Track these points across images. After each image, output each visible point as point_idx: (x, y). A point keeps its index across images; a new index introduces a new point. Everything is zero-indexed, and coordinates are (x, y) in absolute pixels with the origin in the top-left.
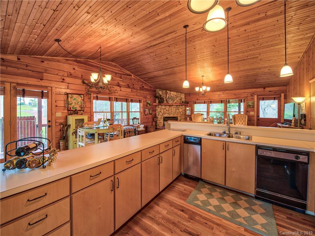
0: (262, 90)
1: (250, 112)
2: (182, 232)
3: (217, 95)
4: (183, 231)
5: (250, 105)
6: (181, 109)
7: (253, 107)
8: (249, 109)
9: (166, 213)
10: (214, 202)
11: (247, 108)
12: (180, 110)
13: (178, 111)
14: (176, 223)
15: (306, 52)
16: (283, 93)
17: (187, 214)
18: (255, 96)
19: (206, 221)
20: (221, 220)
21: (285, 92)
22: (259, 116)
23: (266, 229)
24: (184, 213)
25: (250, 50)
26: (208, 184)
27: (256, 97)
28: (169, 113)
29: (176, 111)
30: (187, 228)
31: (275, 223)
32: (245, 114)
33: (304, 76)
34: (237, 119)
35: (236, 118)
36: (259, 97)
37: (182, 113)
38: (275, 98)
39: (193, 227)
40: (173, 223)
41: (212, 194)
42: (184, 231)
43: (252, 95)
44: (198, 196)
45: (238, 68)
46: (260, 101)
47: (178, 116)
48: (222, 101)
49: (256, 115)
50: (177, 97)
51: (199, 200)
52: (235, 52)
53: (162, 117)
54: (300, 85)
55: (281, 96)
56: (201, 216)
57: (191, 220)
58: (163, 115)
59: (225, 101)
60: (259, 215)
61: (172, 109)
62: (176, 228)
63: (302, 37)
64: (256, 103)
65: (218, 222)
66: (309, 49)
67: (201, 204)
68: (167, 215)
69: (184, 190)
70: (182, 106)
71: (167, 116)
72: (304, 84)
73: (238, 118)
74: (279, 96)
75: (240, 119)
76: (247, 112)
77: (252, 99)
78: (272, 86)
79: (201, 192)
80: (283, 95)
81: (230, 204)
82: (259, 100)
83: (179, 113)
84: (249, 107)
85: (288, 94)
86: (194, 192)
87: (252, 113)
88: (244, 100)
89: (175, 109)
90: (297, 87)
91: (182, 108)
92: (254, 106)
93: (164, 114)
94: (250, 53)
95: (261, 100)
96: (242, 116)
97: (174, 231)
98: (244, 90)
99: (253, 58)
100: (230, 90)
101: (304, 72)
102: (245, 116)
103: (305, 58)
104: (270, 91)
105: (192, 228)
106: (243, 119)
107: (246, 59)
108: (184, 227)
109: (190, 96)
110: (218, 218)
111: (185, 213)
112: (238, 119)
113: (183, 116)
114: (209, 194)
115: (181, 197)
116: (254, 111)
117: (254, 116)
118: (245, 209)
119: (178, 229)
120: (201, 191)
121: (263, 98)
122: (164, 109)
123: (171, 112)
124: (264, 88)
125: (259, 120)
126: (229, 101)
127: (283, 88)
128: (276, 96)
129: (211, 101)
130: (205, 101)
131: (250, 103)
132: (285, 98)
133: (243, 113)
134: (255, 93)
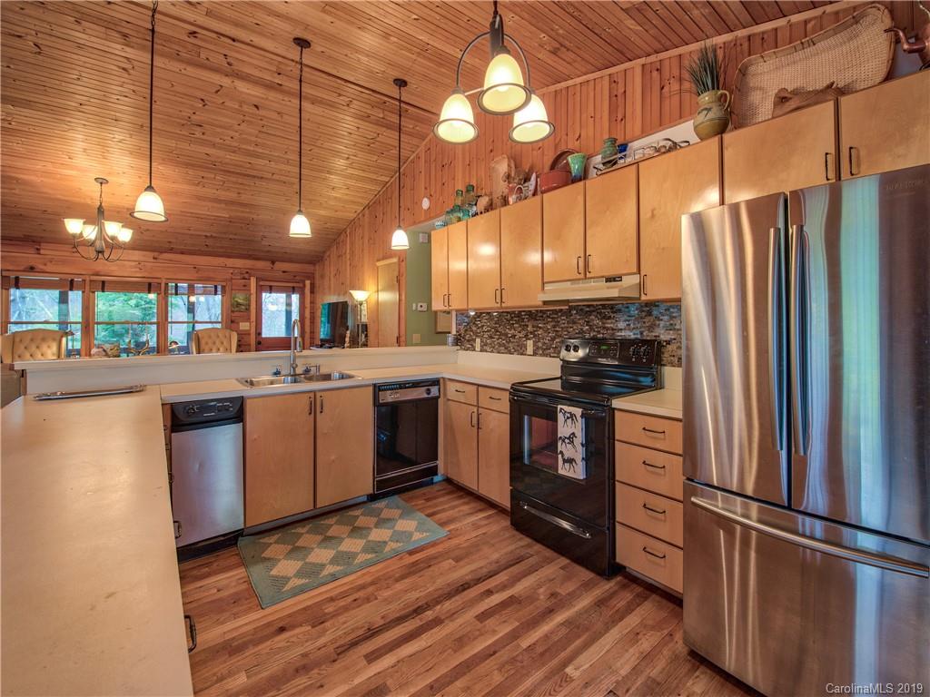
0: (267, 264)
1: (238, 323)
2: (339, 661)
3: (133, 264)
4: (336, 657)
5: (239, 304)
7: (248, 309)
8: (236, 314)
9: (248, 677)
10: (321, 555)
11: (233, 312)
14: (302, 663)
15: (368, 206)
16: (308, 278)
17: (301, 626)
18: (252, 278)
19: (350, 599)
20: (369, 572)
21: (311, 277)
22: (260, 334)
23: (426, 532)
24: (290, 630)
25: (288, 160)
26: (267, 534)
27: (253, 280)
30: (338, 644)
31: (424, 517)
32: (226, 328)
33: (363, 250)
34: (207, 343)
35: (203, 342)
36: (261, 283)
38: (294, 288)
39: (345, 629)
40: (297, 671)
41: (298, 547)
42: (338, 654)
43: (246, 275)
44: (274, 572)
45: (236, 195)
46: (264, 294)
48: (150, 284)
49: (253, 330)
51: (289, 579)
52: (252, 149)
54: (353, 267)
55: (304, 286)
56: (332, 599)
57: (322, 626)
59: (163, 285)
60: (400, 522)
62: (316, 671)
63: (374, 177)
64: (253, 298)
65: (368, 579)
66: (375, 203)
67: (304, 581)
68: (254, 679)
69: (218, 591)
72: (362, 266)
73: (210, 341)
74: (301, 285)
75: (214, 343)
76: (232, 322)
77: (245, 286)
78: (291, 261)
79: (272, 561)
80: (308, 283)
81: (349, 536)
82: (260, 289)
84: (236, 309)
85: (317, 282)
86: (257, 572)
87: (244, 326)
88: (223, 287)
90: (346, 269)
92: (249, 305)
94: (283, 167)
95: (266, 292)
96: (220, 335)
97: (323, 678)
98: (222, 259)
99: (284, 183)
100: (182, 253)
101: (363, 244)
102: (227, 335)
103: (366, 216)
104: (284, 272)
105: (345, 633)
106: (222, 343)
107: (267, 179)
108: (331, 649)
110: (359, 573)
111: (293, 627)
112: (210, 345)
114: (291, 551)
115: (235, 610)
116: (248, 319)
117: (249, 334)
118: (377, 526)
119: (324, 667)
120: (269, 559)
121: (271, 287)
124: (273, 263)
125: (259, 343)
126: (176, 287)
127: (309, 268)
128: (295, 285)
129: (103, 282)
130: (72, 281)
131: (240, 298)
132: (312, 292)
133: (219, 326)
134: (253, 272)
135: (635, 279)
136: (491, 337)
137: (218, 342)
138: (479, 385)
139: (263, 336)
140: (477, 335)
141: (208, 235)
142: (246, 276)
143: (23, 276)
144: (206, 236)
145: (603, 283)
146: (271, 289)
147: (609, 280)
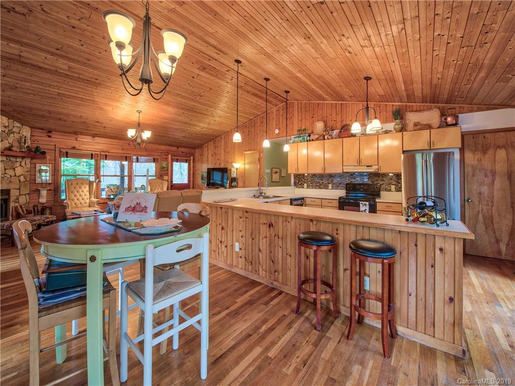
0: (175, 149)
1: (163, 176)
3: (119, 146)
5: (164, 168)
6: (21, 168)
7: (168, 170)
8: (162, 172)
11: (160, 171)
12: (19, 171)
13: (10, 172)
16: (192, 155)
22: (172, 182)
27: (170, 156)
29: (7, 171)
32: (159, 179)
35: (151, 185)
36: (173, 158)
37: (22, 178)
38: (186, 160)
46: (174, 163)
47: (11, 186)
49: (169, 180)
54: (227, 152)
55: (191, 159)
64: (170, 164)
70: (24, 160)
72: (234, 152)
73: (154, 185)
74: (189, 159)
75: (156, 186)
76: (161, 176)
77: (166, 159)
78: (185, 147)
82: (173, 160)
83: (15, 180)
84: (163, 170)
85: (197, 158)
87: (166, 178)
90: (221, 153)
91: (23, 164)
92: (168, 168)
95: (175, 161)
96: (158, 182)
102: (160, 182)
104: (182, 152)
106: (160, 186)
109: (50, 137)
113: (25, 185)
116: (167, 175)
117: (168, 182)
121: (177, 159)
124: (178, 148)
125: (172, 186)
126: (137, 158)
127: (192, 151)
128: (187, 158)
129: (106, 156)
130: (92, 154)
131: (164, 165)
132: (193, 162)
133: (155, 178)
134: (170, 152)
135: (377, 167)
136: (312, 183)
137: (158, 186)
138: (322, 199)
139: (174, 183)
140: (305, 182)
141: (161, 135)
142: (167, 154)
143: (70, 151)
144: (160, 135)
145: (366, 167)
146: (177, 161)
147: (367, 166)
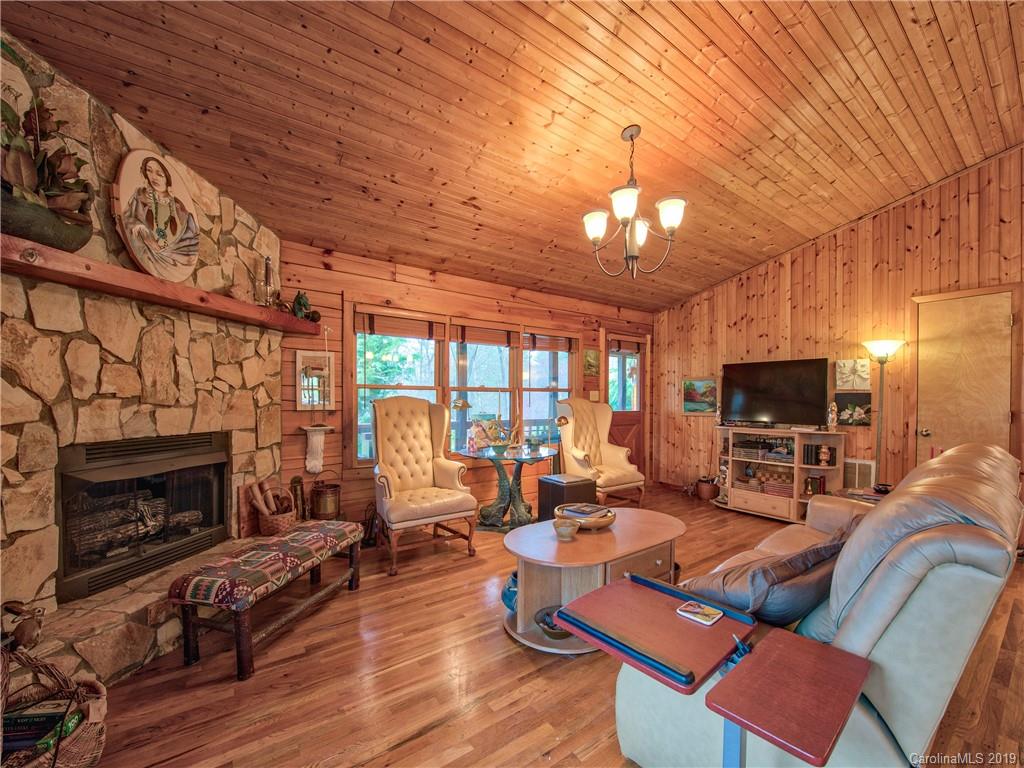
0: (613, 312)
1: (588, 392)
5: (590, 365)
6: (259, 362)
7: (597, 372)
12: (254, 371)
13: (229, 374)
21: (651, 330)
28: (139, 400)
29: (221, 371)
37: (261, 394)
38: (637, 346)
47: (233, 422)
48: (509, 333)
50: (226, 240)
53: (34, 456)
55: (646, 342)
58: (48, 416)
61: (182, 350)
64: (603, 356)
70: (266, 336)
71: (114, 435)
76: (585, 389)
77: (595, 340)
80: (649, 337)
83: (243, 400)
84: (588, 371)
89: (203, 349)
91: (263, 347)
92: (599, 367)
93: (62, 413)
95: (613, 353)
98: (574, 302)
104: (628, 322)
109: (327, 267)
113: (269, 418)
116: (597, 387)
121: (618, 344)
122: (67, 338)
123: (166, 378)
124: (619, 309)
126: (533, 338)
127: (650, 318)
128: (638, 340)
129: (463, 328)
130: (430, 324)
131: (591, 358)
132: (653, 350)
134: (602, 321)
142: (596, 326)
143: (379, 313)
146: (618, 348)
